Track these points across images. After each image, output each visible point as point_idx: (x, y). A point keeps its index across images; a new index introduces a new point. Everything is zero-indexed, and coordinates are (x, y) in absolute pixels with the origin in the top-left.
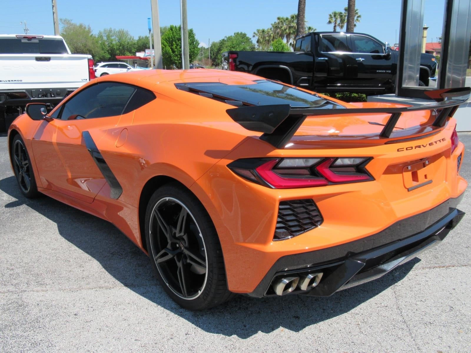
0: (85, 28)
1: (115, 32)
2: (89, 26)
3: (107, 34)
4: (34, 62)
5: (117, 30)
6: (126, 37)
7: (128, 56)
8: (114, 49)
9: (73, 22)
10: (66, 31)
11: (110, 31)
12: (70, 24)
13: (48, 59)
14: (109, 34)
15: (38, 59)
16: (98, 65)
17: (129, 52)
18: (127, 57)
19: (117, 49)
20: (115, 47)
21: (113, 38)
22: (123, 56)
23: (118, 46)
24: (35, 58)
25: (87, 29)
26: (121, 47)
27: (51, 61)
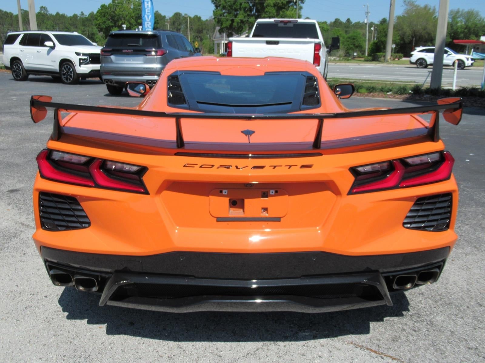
0: (430, 9)
1: (463, 13)
2: (434, 7)
3: (453, 16)
4: (265, 45)
5: (466, 10)
6: (475, 19)
7: (473, 40)
8: (458, 32)
9: (416, 3)
10: (407, 13)
11: (458, 12)
12: (413, 5)
13: (277, 43)
14: (456, 15)
15: (268, 43)
16: (416, 49)
17: (474, 36)
18: (471, 41)
19: (462, 32)
20: (459, 30)
21: (459, 19)
22: (467, 40)
23: (463, 28)
24: (265, 42)
25: (431, 11)
26: (466, 30)
27: (280, 45)
